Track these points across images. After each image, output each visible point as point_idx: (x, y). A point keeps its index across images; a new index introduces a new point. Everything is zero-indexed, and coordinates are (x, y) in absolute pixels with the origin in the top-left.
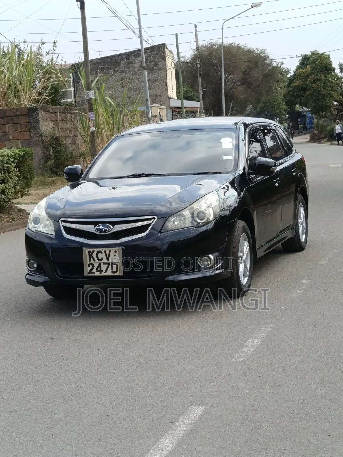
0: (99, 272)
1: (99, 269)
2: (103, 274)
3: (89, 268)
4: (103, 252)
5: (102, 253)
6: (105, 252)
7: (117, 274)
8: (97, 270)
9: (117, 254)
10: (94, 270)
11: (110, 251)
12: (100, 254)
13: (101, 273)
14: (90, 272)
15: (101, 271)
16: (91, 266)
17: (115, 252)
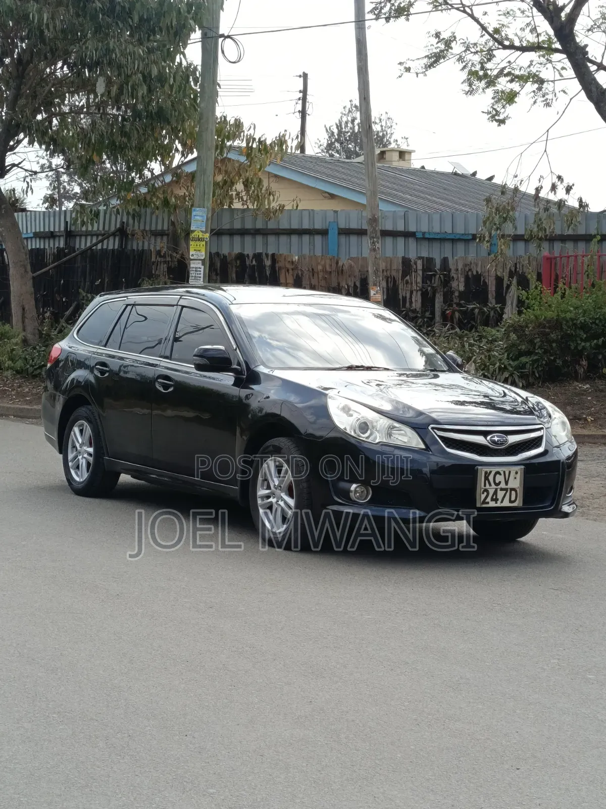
0: (494, 502)
1: (494, 497)
2: (499, 504)
3: (483, 496)
4: (502, 473)
5: (500, 474)
6: (504, 472)
7: (515, 504)
8: (492, 500)
9: (518, 476)
10: (489, 500)
11: (510, 472)
12: (498, 475)
13: (496, 503)
14: (484, 502)
15: (496, 500)
16: (485, 493)
17: (517, 473)
